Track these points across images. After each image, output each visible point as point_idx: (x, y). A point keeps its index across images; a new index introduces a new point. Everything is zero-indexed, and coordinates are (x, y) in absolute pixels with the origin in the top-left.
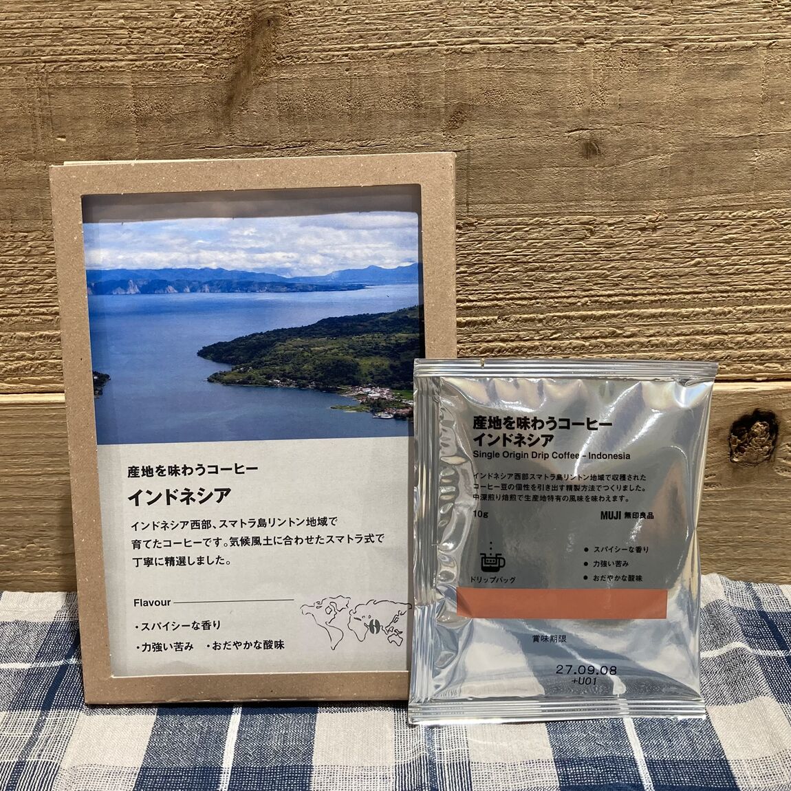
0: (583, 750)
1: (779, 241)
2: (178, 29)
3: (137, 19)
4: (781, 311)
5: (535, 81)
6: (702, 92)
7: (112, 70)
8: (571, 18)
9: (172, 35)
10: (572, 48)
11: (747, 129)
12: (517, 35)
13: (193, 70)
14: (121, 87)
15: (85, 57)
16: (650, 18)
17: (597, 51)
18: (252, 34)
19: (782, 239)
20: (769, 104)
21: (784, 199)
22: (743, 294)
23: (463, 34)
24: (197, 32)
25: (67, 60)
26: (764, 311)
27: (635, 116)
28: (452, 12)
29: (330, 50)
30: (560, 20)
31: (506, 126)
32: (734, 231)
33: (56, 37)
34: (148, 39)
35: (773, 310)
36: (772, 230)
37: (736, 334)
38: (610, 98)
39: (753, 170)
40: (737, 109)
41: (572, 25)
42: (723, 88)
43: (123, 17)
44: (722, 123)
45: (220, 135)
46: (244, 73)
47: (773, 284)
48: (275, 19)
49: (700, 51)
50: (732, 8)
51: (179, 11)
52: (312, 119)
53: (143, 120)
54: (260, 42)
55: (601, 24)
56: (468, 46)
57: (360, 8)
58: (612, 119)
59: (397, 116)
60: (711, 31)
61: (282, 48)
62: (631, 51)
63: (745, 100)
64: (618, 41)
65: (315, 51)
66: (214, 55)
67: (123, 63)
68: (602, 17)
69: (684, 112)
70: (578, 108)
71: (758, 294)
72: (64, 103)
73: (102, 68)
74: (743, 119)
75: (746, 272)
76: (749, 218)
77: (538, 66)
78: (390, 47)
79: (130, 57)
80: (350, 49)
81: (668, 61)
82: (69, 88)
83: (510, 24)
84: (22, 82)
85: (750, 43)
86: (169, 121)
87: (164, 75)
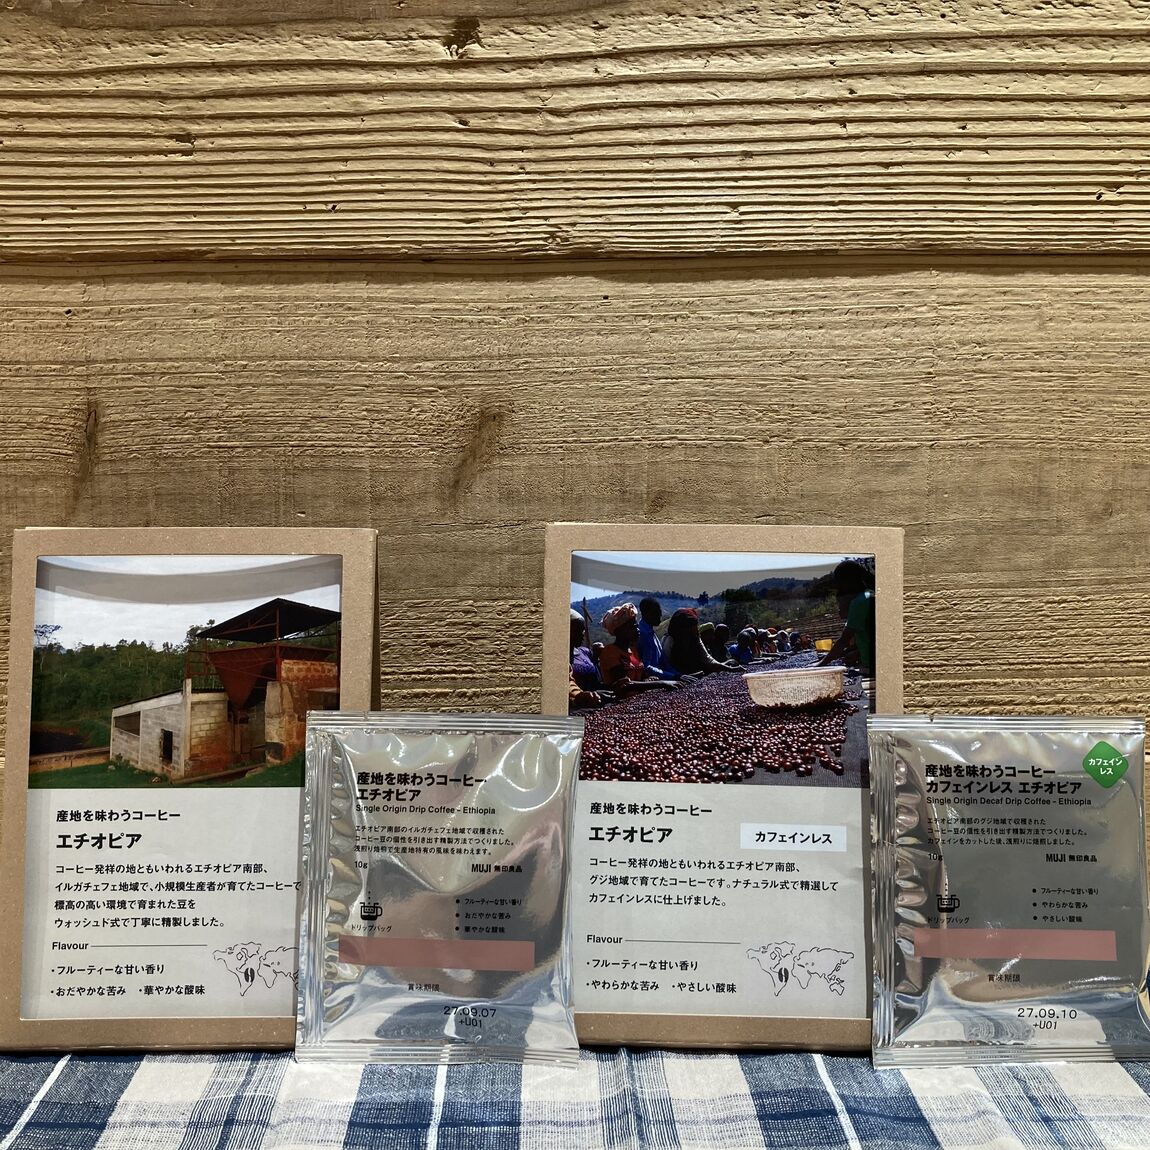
0: (779, 1085)
1: (950, 620)
2: (414, 422)
3: (378, 412)
4: (955, 686)
5: (726, 473)
6: (874, 485)
7: (352, 456)
8: (758, 420)
9: (409, 427)
10: (758, 445)
11: (915, 519)
12: (710, 433)
13: (424, 457)
14: (359, 470)
15: (329, 443)
16: (827, 421)
17: (781, 448)
18: (479, 428)
19: (953, 618)
20: (934, 496)
21: (953, 581)
22: (920, 669)
23: (663, 431)
24: (431, 424)
25: (312, 445)
26: (940, 686)
27: (816, 504)
28: (654, 412)
29: (547, 443)
30: (748, 421)
31: (701, 511)
32: (909, 610)
33: (304, 425)
34: (386, 429)
35: (948, 685)
36: (943, 609)
37: (916, 706)
38: (792, 489)
39: (922, 555)
40: (907, 500)
41: (759, 426)
42: (892, 482)
43: (366, 410)
44: (893, 512)
45: (445, 513)
46: (471, 460)
47: (946, 660)
48: (500, 415)
49: (871, 450)
50: (898, 414)
51: (415, 406)
52: (528, 502)
53: (377, 500)
54: (485, 435)
55: (783, 426)
56: (668, 442)
57: (574, 408)
58: (796, 505)
59: (603, 500)
60: (880, 433)
61: (505, 440)
62: (810, 449)
63: (913, 493)
64: (799, 440)
65: (534, 443)
66: (445, 444)
67: (363, 449)
68: (785, 420)
69: (858, 503)
70: (765, 497)
71: (933, 669)
72: (307, 482)
73: (343, 453)
74: (911, 510)
75: (921, 648)
76: (922, 598)
77: (729, 460)
78: (599, 441)
79: (370, 444)
80: (564, 442)
81: (843, 457)
82: (313, 470)
83: (704, 424)
84: (270, 463)
85: (915, 444)
86: (401, 500)
87: (399, 461)
